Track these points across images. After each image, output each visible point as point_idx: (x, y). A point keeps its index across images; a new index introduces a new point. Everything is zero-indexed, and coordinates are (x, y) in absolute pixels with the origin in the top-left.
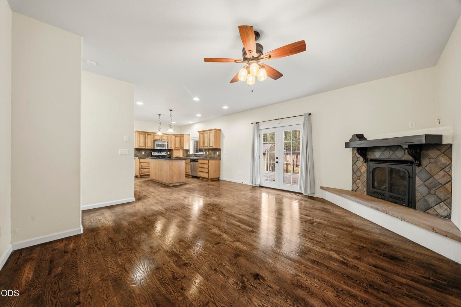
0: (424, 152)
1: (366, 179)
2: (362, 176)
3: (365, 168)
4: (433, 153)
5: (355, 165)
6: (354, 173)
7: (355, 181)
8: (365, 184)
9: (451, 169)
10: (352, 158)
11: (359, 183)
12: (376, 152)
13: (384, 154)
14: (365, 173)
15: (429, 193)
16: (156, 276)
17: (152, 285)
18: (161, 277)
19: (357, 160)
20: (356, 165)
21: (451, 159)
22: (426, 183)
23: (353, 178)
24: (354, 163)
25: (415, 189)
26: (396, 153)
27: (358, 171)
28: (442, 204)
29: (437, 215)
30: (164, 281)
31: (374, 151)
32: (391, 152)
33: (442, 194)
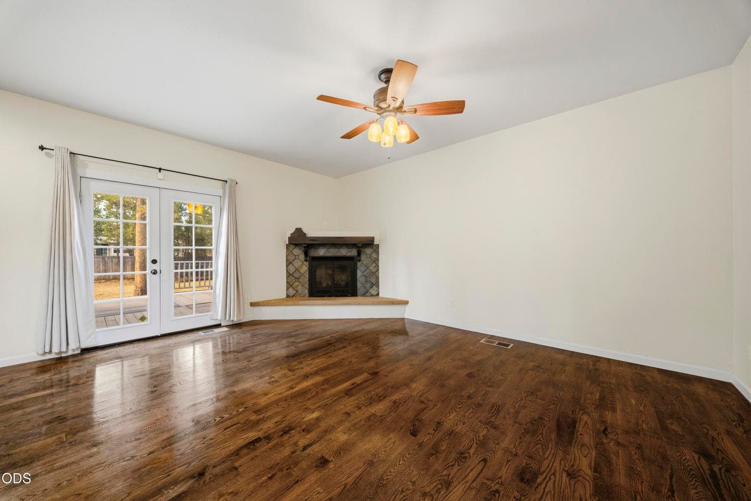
0: (362, 249)
1: (307, 280)
2: (302, 277)
3: (306, 268)
4: (368, 251)
5: (291, 266)
6: (289, 275)
7: (291, 284)
8: (307, 285)
9: (378, 261)
10: (287, 256)
11: (298, 285)
12: (321, 250)
13: (329, 251)
14: (306, 273)
15: (367, 281)
16: (544, 453)
17: (560, 450)
18: (539, 446)
19: (294, 258)
20: (293, 265)
21: (378, 254)
22: (365, 274)
23: (288, 281)
24: (289, 263)
25: (357, 279)
26: (340, 250)
27: (297, 272)
28: (374, 286)
29: (372, 295)
30: (542, 440)
31: (317, 249)
32: (337, 250)
33: (374, 280)
